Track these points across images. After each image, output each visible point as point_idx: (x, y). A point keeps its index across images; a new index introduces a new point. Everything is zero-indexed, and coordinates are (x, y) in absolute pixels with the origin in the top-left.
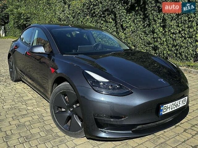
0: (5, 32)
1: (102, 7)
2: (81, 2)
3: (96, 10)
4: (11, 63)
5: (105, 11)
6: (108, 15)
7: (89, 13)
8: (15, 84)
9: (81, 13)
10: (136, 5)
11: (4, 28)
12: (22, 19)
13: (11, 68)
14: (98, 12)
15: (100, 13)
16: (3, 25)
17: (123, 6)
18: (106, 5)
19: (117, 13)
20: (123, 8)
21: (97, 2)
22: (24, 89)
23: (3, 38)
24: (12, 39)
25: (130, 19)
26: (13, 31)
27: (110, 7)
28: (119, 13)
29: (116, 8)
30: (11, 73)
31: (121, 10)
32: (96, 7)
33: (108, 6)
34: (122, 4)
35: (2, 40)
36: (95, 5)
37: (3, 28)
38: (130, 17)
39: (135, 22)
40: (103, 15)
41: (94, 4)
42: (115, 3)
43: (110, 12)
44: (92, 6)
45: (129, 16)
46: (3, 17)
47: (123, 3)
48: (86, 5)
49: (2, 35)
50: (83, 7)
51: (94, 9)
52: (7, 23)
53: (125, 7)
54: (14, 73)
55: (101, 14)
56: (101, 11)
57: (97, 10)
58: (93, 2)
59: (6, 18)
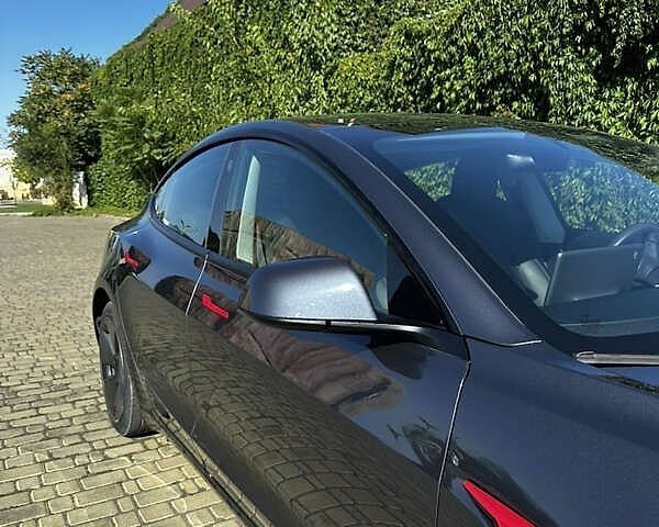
0: (89, 193)
1: (479, 70)
2: (376, 59)
3: (448, 85)
4: (109, 338)
5: (493, 84)
6: (507, 101)
7: (414, 102)
8: (129, 456)
9: (376, 101)
10: (649, 48)
11: (86, 179)
12: (147, 141)
13: (108, 361)
14: (457, 94)
15: (466, 97)
16: (79, 168)
17: (580, 56)
18: (498, 59)
19: (551, 87)
20: (582, 67)
21: (453, 49)
22: (184, 494)
23: (84, 214)
24: (112, 216)
25: (614, 113)
26: (117, 186)
27: (518, 64)
28: (565, 90)
29: (549, 67)
30: (112, 388)
31: (573, 73)
32: (448, 72)
33: (506, 61)
34: (576, 50)
35: (80, 221)
36: (446, 65)
37: (81, 179)
38: (613, 106)
39: (640, 126)
40: (478, 105)
41: (437, 59)
42: (544, 46)
43: (513, 88)
44: (430, 68)
45: (610, 97)
46: (80, 138)
47: (580, 44)
48: (400, 65)
49: (78, 203)
50: (388, 78)
51: (441, 82)
52: (95, 159)
53: (589, 63)
54: (125, 394)
55: (470, 101)
56: (471, 87)
57: (452, 84)
58: (434, 51)
59: (89, 142)
